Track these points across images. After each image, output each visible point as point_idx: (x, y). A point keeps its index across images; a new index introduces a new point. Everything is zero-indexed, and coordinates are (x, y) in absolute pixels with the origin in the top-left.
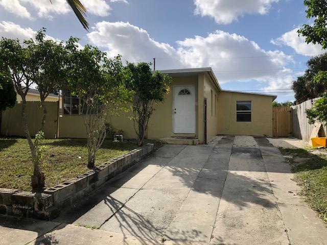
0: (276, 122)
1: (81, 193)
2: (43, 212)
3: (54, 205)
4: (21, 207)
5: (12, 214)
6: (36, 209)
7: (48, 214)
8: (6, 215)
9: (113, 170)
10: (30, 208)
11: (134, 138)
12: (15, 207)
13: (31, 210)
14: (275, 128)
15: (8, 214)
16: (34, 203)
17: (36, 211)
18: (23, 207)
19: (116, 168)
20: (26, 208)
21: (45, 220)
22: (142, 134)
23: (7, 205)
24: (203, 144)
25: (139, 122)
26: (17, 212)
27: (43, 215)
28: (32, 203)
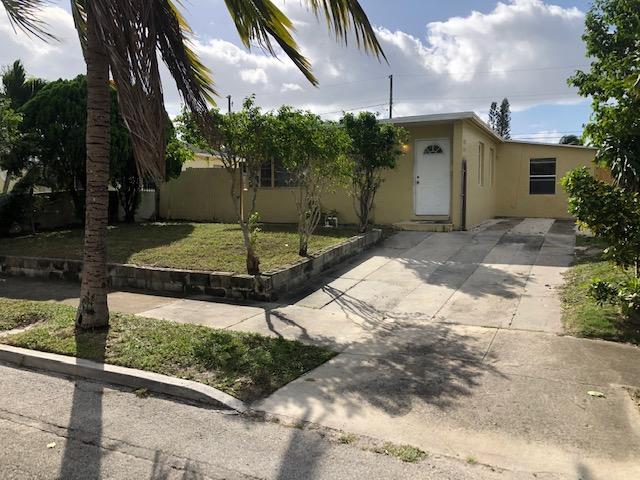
1: (296, 280)
2: (264, 293)
3: (272, 288)
4: (241, 289)
5: (231, 295)
6: (257, 291)
9: (330, 259)
10: (250, 290)
11: (353, 222)
15: (228, 296)
16: (254, 284)
17: (257, 293)
18: (243, 289)
19: (332, 257)
20: (246, 290)
22: (366, 215)
23: (225, 288)
24: (458, 230)
25: (361, 199)
27: (263, 296)
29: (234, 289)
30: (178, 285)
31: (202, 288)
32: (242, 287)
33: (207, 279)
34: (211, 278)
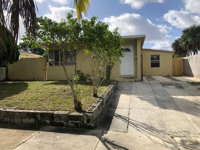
0: (175, 67)
2: (90, 124)
4: (75, 122)
5: (68, 126)
6: (85, 122)
7: (93, 125)
8: (64, 128)
10: (81, 122)
12: (71, 122)
13: (82, 123)
14: (174, 71)
15: (66, 126)
16: (84, 119)
17: (85, 124)
18: (76, 122)
20: (78, 122)
21: (91, 129)
23: (64, 121)
24: (141, 81)
26: (72, 125)
27: (90, 126)
28: (82, 120)
29: (70, 122)
30: (32, 121)
31: (48, 122)
32: (75, 121)
33: (52, 116)
34: (54, 116)
